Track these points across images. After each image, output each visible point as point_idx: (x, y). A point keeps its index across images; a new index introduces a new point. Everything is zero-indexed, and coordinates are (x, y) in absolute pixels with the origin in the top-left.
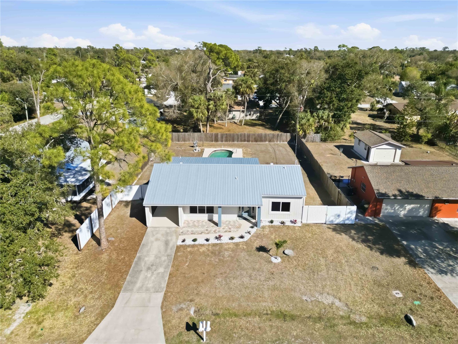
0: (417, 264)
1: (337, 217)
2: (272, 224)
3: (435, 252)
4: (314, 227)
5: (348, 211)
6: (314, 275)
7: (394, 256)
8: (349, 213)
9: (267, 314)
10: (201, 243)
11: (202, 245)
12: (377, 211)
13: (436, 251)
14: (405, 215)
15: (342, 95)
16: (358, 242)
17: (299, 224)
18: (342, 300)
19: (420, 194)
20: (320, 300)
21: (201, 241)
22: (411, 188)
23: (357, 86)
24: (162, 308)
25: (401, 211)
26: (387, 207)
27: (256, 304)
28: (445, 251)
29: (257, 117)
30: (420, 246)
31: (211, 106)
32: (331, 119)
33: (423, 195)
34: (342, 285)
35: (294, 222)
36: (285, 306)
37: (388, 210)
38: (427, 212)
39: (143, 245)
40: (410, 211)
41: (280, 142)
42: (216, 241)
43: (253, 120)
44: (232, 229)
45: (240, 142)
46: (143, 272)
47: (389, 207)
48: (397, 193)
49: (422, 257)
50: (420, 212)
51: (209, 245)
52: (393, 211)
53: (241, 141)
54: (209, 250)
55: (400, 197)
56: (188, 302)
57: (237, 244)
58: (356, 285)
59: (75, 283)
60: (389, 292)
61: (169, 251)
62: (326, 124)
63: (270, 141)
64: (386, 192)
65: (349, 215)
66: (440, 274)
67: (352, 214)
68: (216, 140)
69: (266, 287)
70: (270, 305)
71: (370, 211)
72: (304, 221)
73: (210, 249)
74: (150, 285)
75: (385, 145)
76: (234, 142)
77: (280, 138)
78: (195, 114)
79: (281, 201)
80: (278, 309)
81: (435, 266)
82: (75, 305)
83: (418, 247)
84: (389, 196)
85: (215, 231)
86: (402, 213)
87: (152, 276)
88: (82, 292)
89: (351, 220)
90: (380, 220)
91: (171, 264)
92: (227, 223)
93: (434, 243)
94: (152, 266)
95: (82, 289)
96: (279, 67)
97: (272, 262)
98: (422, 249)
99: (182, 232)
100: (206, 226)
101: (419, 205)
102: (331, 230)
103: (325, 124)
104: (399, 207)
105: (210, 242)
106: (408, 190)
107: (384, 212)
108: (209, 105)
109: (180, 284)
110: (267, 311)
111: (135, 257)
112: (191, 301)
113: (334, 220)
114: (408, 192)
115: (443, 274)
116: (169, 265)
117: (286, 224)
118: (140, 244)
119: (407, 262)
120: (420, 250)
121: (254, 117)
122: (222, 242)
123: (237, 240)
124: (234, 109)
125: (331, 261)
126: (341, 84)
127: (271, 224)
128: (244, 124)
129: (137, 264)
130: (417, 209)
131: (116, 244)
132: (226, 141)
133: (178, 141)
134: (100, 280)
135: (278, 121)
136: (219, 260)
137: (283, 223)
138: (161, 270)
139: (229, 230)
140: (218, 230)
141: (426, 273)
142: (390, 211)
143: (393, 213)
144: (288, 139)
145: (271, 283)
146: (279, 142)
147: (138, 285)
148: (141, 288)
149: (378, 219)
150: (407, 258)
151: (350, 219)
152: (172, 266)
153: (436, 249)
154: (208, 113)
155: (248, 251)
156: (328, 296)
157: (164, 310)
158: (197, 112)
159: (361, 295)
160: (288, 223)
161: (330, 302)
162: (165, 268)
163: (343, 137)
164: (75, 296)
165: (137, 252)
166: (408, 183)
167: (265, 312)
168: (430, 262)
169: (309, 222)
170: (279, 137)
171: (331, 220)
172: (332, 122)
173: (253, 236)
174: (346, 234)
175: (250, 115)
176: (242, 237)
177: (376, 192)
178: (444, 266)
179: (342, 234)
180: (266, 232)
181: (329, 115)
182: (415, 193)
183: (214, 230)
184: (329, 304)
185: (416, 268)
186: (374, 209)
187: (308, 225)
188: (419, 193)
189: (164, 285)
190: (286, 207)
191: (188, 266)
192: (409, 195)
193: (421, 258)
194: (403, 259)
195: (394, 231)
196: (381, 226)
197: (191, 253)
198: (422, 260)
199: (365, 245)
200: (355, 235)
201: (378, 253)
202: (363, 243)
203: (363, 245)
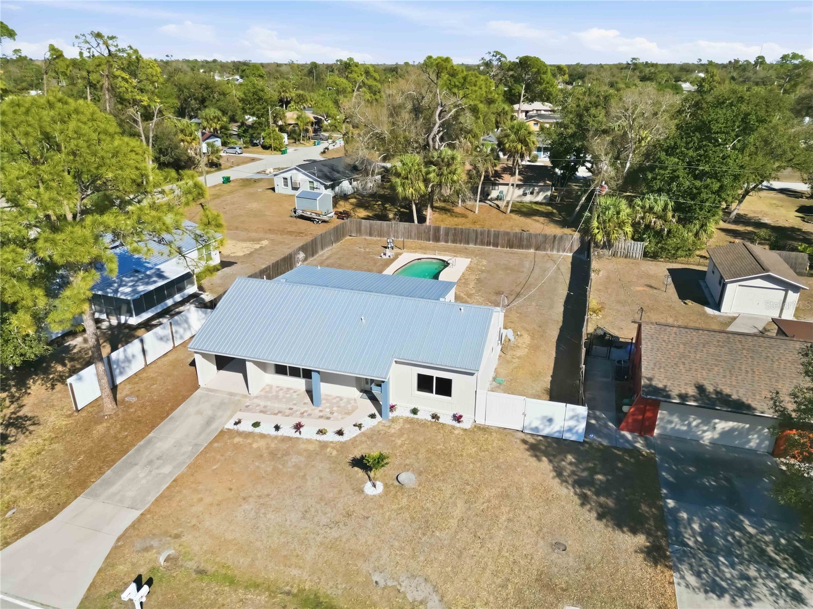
0: (666, 558)
1: (547, 423)
2: (415, 416)
3: (730, 538)
4: (494, 434)
5: (571, 414)
6: (424, 534)
7: (625, 529)
8: (572, 418)
9: (288, 593)
10: (263, 432)
11: (263, 436)
12: (647, 423)
13: (734, 537)
14: (713, 442)
15: (698, 165)
16: (566, 482)
17: (466, 424)
18: (445, 599)
19: (746, 402)
20: (402, 590)
21: (267, 428)
22: (731, 386)
23: (738, 146)
24: (119, 539)
25: (704, 432)
26: (670, 418)
27: (282, 567)
28: (758, 540)
29: (545, 198)
30: (702, 519)
31: (432, 175)
32: (670, 214)
33: (753, 404)
34: (466, 567)
35: (458, 418)
36: (331, 584)
37: (673, 425)
38: (767, 443)
39: (172, 418)
40: (725, 434)
41: (558, 251)
42: (292, 433)
43: (536, 203)
44: (335, 414)
45: (479, 245)
46: (137, 467)
47: (675, 419)
48: (692, 391)
49: (691, 543)
50: (749, 441)
51: (276, 437)
52: (685, 428)
53: (482, 243)
54: (268, 448)
55: (695, 401)
56: (169, 538)
57: (324, 445)
58: (495, 574)
59: (33, 466)
60: (556, 605)
61: (202, 436)
62: (659, 223)
63: (537, 248)
64: (665, 386)
65: (572, 423)
66: (706, 592)
67: (578, 421)
68: (437, 239)
69: (319, 538)
70: (305, 576)
71: (630, 420)
72: (480, 421)
73: (273, 445)
74: (131, 494)
75: (759, 280)
76: (468, 243)
77: (559, 243)
78: (400, 189)
79: (436, 374)
80: (315, 588)
81: (706, 571)
82: (8, 503)
83: (695, 518)
84: (669, 397)
85: (302, 413)
86: (708, 437)
87: (145, 477)
88: (32, 482)
89: (577, 432)
90: (648, 445)
91: (189, 462)
92: (334, 401)
93: (741, 517)
94: (158, 459)
95: (34, 477)
96: (591, 103)
97: (363, 491)
98: (701, 526)
99: (247, 406)
100: (295, 402)
101: (748, 426)
102: (526, 447)
103: (655, 223)
104: (699, 421)
105: (280, 433)
106: (721, 387)
107: (664, 428)
108: (428, 173)
110: (292, 587)
111: (143, 438)
112: (176, 536)
113: (541, 427)
114: (718, 393)
115: (711, 594)
116: (184, 463)
117: (441, 421)
118: (168, 415)
119: (647, 547)
120: (696, 526)
121: (540, 198)
122: (301, 436)
123: (331, 437)
124: (501, 181)
125: (479, 512)
126: (701, 140)
127: (412, 415)
128: (512, 211)
129: (138, 450)
130: (743, 434)
131: (132, 410)
132: (454, 241)
133: (371, 235)
134: (67, 467)
135: (578, 208)
136: (274, 469)
137: (435, 417)
138: (167, 469)
139: (329, 415)
140: (310, 412)
141: (672, 583)
142: (678, 427)
143: (685, 432)
144: (576, 248)
145: (334, 533)
146: (555, 252)
147: (114, 489)
148: (114, 495)
149: (646, 439)
150: (651, 539)
151: (574, 431)
152: (189, 467)
153: (737, 533)
154: (426, 187)
155: (334, 462)
156: (424, 584)
157: (119, 544)
158: (403, 185)
159: (491, 599)
160: (446, 419)
161: (419, 599)
162: (175, 467)
163: (698, 252)
164: (19, 486)
165: (153, 429)
166: (728, 373)
167: (287, 588)
168: (701, 559)
169: (489, 423)
170: (556, 242)
171: (534, 425)
172: (674, 220)
173: (363, 434)
174: (550, 461)
175: (532, 193)
176: (340, 433)
177: (644, 382)
178: (728, 576)
179: (544, 459)
180: (393, 431)
181: (666, 205)
182: (735, 397)
183: (302, 411)
184: (415, 601)
185: (656, 566)
186: (640, 417)
187: (484, 429)
188: (744, 400)
189: (152, 499)
190: (445, 387)
191: (213, 471)
192: (718, 399)
193: (687, 545)
194: (641, 540)
195: (664, 474)
196: (643, 456)
197: (236, 447)
198: (684, 551)
199: (578, 491)
200: (568, 466)
201: (594, 515)
202: (574, 487)
203: (572, 490)
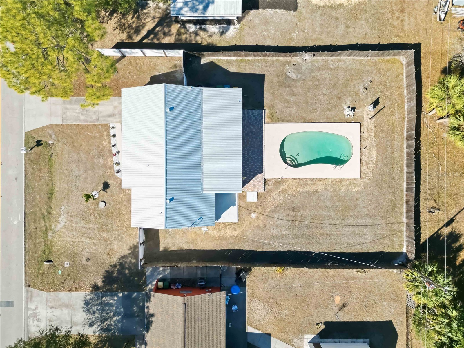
0: (95, 291)
3: (109, 311)
9: (52, 184)
10: (112, 141)
11: (110, 142)
16: (120, 260)
20: (61, 216)
24: (51, 125)
30: (115, 304)
42: (115, 152)
49: (104, 299)
51: (110, 147)
54: (104, 147)
56: (57, 139)
57: (112, 168)
60: (68, 259)
61: (102, 119)
66: (85, 300)
69: (71, 185)
73: (106, 148)
74: (68, 114)
87: (76, 113)
91: (89, 123)
93: (120, 317)
97: (92, 191)
98: (112, 303)
105: (113, 148)
109: (71, 132)
112: (59, 141)
114: (152, 322)
119: (98, 285)
122: (113, 157)
123: (116, 168)
138: (82, 118)
141: (85, 291)
145: (74, 189)
148: (66, 109)
150: (101, 287)
152: (86, 125)
153: (112, 314)
155: (104, 176)
156: (64, 222)
161: (60, 222)
167: (54, 183)
168: (97, 301)
176: (119, 171)
178: (93, 308)
184: (58, 220)
185: (91, 288)
189: (68, 122)
194: (100, 284)
195: (136, 294)
196: (145, 287)
197: (102, 135)
198: (99, 297)
199: (117, 264)
200: (129, 260)
201: (107, 269)
202: (118, 262)
203: (117, 262)
